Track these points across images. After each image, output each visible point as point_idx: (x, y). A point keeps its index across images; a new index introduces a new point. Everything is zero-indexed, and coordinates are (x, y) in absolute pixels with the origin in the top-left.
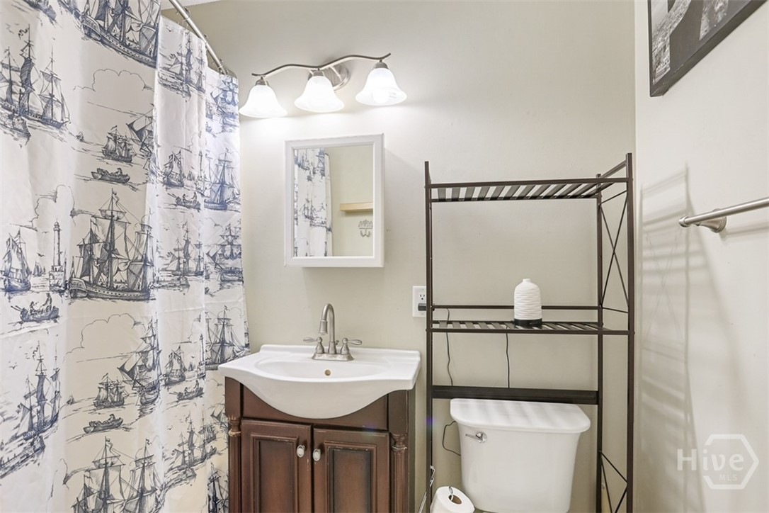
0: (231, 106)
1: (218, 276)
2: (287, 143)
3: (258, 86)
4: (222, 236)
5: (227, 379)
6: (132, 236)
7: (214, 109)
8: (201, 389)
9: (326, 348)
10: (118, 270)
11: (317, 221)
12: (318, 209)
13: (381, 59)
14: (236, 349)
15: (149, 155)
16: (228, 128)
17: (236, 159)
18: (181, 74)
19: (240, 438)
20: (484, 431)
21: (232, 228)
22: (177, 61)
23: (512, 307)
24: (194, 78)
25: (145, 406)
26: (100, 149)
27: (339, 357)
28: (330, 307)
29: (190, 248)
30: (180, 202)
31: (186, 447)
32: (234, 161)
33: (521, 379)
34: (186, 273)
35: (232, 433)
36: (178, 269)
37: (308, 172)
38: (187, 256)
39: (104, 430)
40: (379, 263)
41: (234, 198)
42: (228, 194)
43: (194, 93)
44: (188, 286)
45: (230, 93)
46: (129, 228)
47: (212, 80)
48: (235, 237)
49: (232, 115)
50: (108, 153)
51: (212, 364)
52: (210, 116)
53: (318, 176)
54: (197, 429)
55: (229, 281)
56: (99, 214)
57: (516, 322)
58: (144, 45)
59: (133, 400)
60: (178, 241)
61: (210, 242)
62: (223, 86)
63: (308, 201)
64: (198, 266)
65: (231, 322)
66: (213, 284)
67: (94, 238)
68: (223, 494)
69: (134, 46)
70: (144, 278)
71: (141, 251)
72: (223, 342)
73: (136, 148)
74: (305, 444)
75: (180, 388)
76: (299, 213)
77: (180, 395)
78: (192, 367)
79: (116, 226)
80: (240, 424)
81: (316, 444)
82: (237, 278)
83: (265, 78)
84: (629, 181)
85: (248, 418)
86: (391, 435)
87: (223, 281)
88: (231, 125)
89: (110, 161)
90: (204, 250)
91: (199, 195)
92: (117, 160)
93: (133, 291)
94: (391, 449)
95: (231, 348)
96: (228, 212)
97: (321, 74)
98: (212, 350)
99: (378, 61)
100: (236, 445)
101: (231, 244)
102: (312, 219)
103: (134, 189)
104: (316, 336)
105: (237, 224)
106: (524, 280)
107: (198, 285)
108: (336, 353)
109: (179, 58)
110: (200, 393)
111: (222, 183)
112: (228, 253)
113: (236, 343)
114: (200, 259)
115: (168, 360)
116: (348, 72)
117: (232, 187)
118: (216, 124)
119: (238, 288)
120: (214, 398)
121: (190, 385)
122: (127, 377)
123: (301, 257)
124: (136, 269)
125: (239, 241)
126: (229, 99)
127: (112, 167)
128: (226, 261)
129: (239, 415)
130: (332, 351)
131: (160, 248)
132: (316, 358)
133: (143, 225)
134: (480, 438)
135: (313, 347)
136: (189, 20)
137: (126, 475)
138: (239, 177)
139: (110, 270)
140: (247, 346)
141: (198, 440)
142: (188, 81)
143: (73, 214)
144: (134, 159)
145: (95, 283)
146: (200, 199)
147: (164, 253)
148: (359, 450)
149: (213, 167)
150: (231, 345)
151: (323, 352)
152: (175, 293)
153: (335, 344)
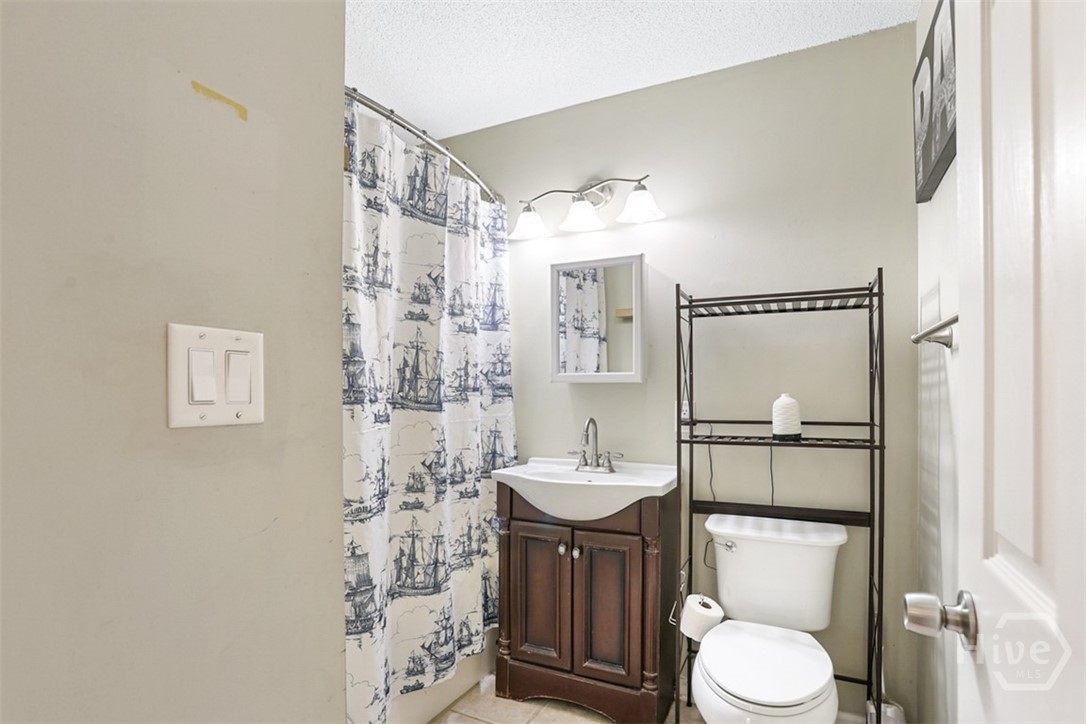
0: (501, 232)
1: (490, 392)
2: (552, 266)
3: (526, 213)
4: (494, 355)
5: (498, 483)
6: (431, 361)
7: (486, 237)
8: (477, 491)
9: (589, 461)
10: (422, 387)
11: (589, 332)
12: (589, 319)
13: (639, 181)
14: (506, 459)
15: (441, 296)
16: (499, 254)
17: (506, 283)
18: (461, 219)
19: (509, 536)
20: (734, 541)
21: (503, 347)
22: (459, 209)
23: (771, 423)
24: (471, 219)
25: (440, 493)
26: (410, 296)
27: (600, 469)
28: (592, 421)
29: (469, 368)
30: (462, 329)
31: (466, 539)
32: (504, 284)
33: (785, 498)
34: (466, 389)
35: (502, 532)
36: (460, 386)
37: (577, 279)
38: (467, 374)
39: (411, 509)
40: (638, 379)
41: (505, 319)
42: (499, 315)
43: (471, 231)
44: (467, 400)
45: (499, 220)
46: (429, 354)
47: (485, 211)
48: (505, 356)
49: (502, 241)
50: (415, 299)
51: (486, 474)
52: (483, 245)
53: (589, 281)
54: (474, 525)
55: (500, 396)
56: (409, 345)
57: (775, 437)
58: (438, 211)
59: (431, 489)
60: (460, 362)
61: (483, 361)
62: (494, 215)
63: (578, 311)
64: (475, 383)
65: (502, 435)
66: (487, 399)
67: (406, 362)
68: (494, 594)
69: (431, 212)
70: (439, 393)
71: (437, 372)
72: (494, 453)
73: (433, 291)
74: (566, 544)
75: (461, 487)
76: (567, 325)
77: (461, 493)
78: (470, 471)
79: (420, 353)
80: (509, 525)
81: (576, 543)
82: (506, 394)
83: (532, 204)
84: (880, 295)
85: (517, 519)
86: (643, 539)
87: (495, 396)
88: (501, 250)
89: (416, 305)
90: (480, 368)
91: (476, 321)
92: (420, 303)
93: (431, 404)
94: (644, 553)
95: (501, 458)
96: (499, 332)
97: (583, 199)
98: (485, 460)
99: (636, 183)
100: (505, 545)
101: (501, 361)
102: (582, 329)
103: (432, 324)
104: (579, 449)
105: (507, 343)
106: (783, 395)
107: (475, 399)
108: (598, 465)
109: (460, 206)
110: (476, 494)
111: (494, 305)
112: (499, 371)
113: (506, 454)
114: (476, 377)
115: (452, 463)
116: (610, 190)
117: (502, 308)
118: (488, 250)
119: (508, 403)
120: (486, 504)
121: (468, 486)
122: (427, 471)
123: (571, 373)
124: (434, 386)
125: (508, 359)
126: (499, 225)
127: (417, 309)
128: (497, 378)
129: (508, 516)
130: (595, 464)
131: (448, 368)
132: (580, 469)
133: (438, 352)
134: (730, 547)
135: (577, 460)
136: (468, 170)
137: (426, 546)
138: (508, 300)
139: (416, 388)
140: (516, 458)
141: (475, 535)
142: (467, 224)
143: (394, 346)
144: (432, 301)
145: (406, 397)
146: (477, 324)
147: (450, 373)
148: (614, 551)
149: (486, 291)
150: (502, 455)
151: (586, 464)
152: (457, 406)
153: (598, 457)
